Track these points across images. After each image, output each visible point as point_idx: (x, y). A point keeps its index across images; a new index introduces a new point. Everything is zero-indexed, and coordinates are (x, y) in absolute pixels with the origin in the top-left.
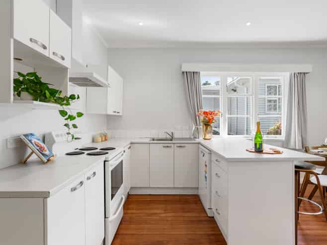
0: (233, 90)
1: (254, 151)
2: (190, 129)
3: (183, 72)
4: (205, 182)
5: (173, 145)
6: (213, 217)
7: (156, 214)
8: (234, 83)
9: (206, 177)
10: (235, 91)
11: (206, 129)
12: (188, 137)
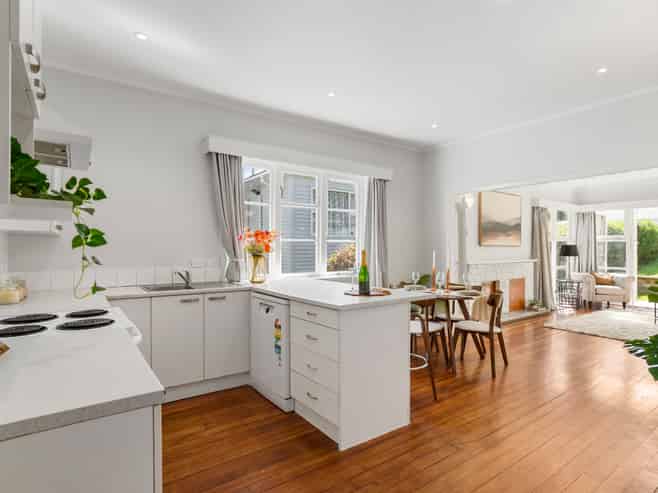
0: (254, 191)
1: (357, 293)
2: (221, 265)
3: (210, 154)
4: (276, 356)
5: (200, 297)
6: (293, 412)
7: (191, 435)
8: (259, 179)
9: (278, 347)
10: (258, 193)
11: (256, 264)
12: (217, 280)
